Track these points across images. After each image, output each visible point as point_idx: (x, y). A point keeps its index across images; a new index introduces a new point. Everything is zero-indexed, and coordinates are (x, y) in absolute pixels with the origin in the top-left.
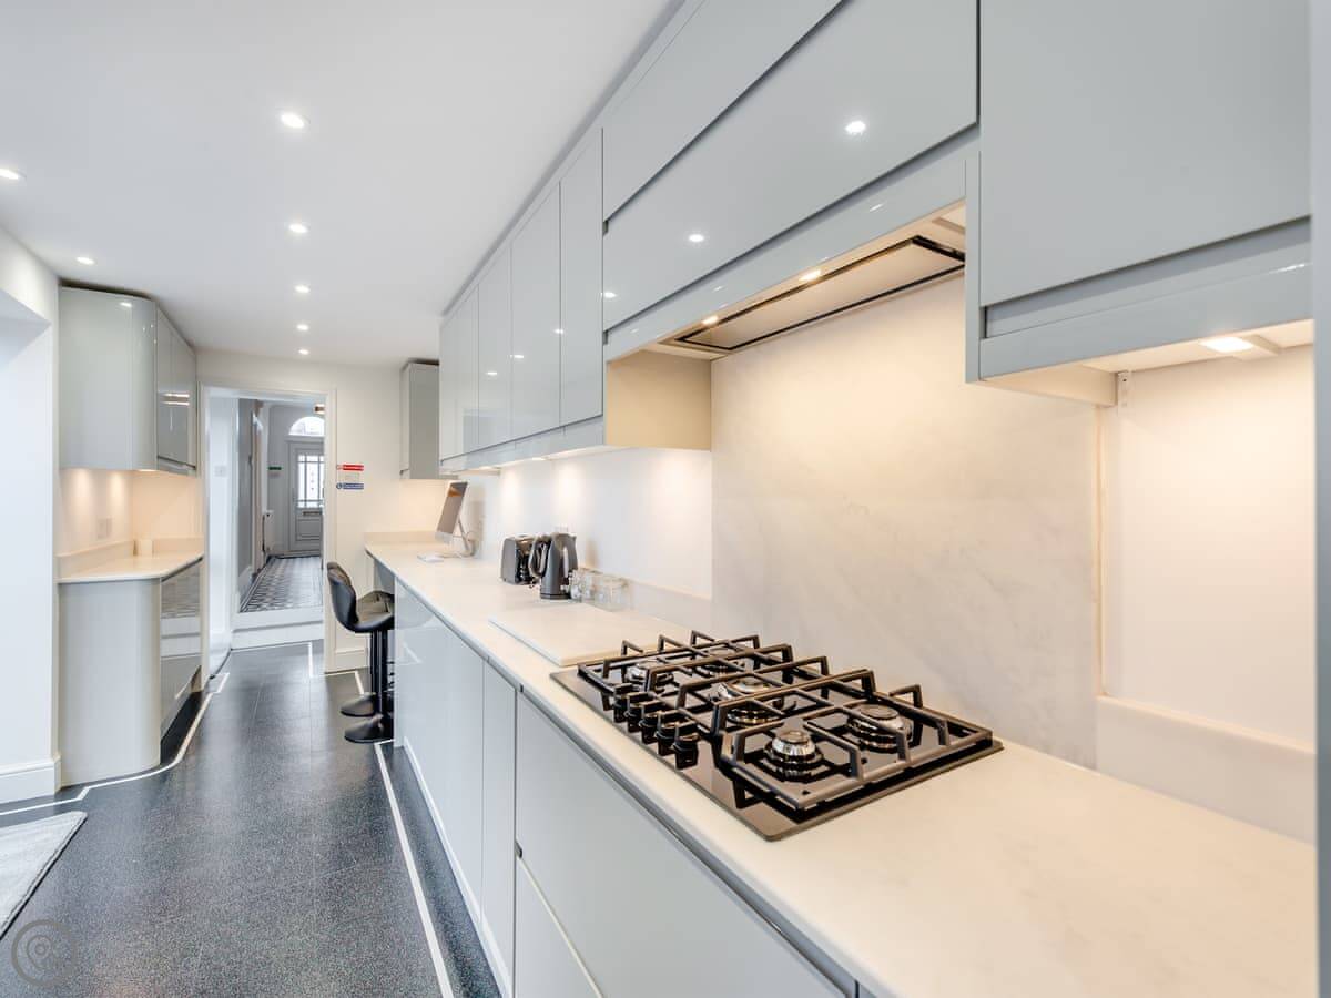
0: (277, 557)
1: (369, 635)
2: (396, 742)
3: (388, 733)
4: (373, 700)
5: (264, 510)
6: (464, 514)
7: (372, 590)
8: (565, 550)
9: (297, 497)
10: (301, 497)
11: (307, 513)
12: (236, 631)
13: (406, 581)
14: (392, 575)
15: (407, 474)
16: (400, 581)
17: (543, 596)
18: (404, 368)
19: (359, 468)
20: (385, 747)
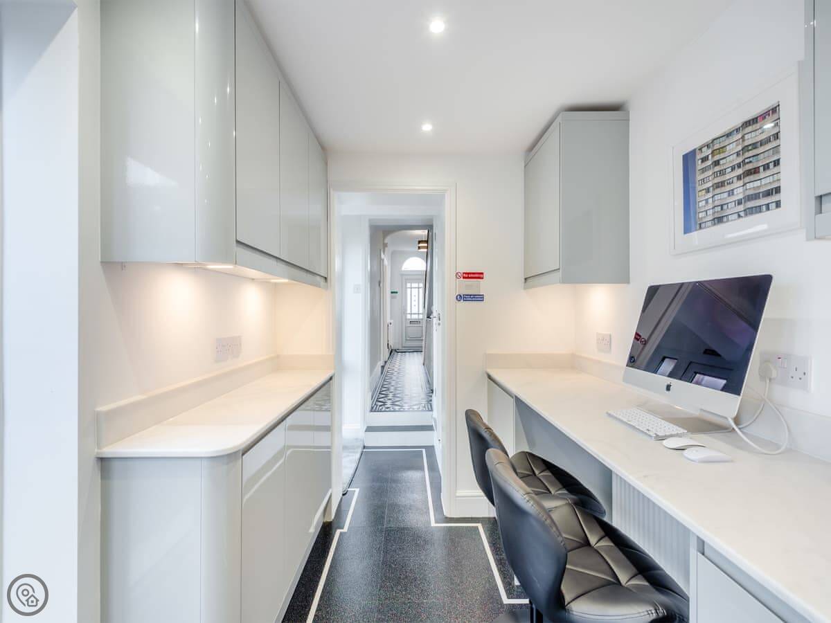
0: (395, 351)
5: (389, 321)
9: (406, 310)
10: (409, 311)
11: (412, 321)
19: (479, 276)
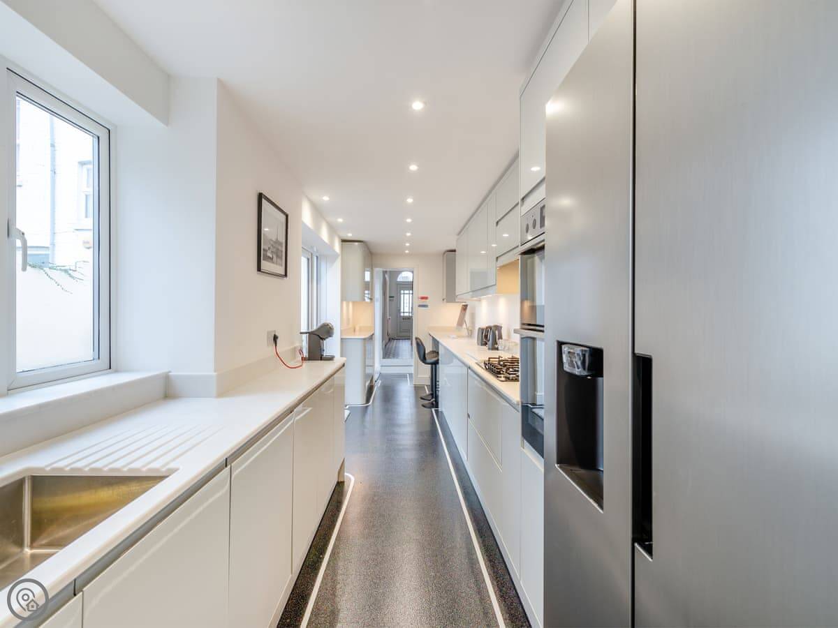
0: (393, 339)
1: (430, 366)
2: (440, 409)
3: (437, 406)
4: (432, 394)
6: (467, 318)
7: (431, 350)
8: (497, 332)
9: (400, 310)
10: (402, 310)
11: (405, 318)
12: (382, 366)
13: (444, 344)
14: (438, 342)
15: (445, 300)
16: (442, 345)
17: (489, 349)
18: (444, 253)
19: (426, 298)
20: (435, 410)
